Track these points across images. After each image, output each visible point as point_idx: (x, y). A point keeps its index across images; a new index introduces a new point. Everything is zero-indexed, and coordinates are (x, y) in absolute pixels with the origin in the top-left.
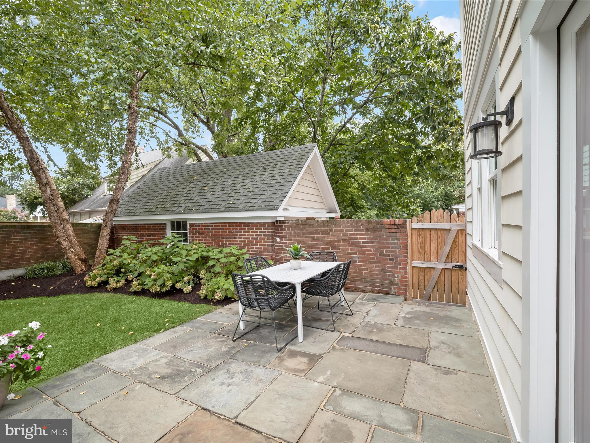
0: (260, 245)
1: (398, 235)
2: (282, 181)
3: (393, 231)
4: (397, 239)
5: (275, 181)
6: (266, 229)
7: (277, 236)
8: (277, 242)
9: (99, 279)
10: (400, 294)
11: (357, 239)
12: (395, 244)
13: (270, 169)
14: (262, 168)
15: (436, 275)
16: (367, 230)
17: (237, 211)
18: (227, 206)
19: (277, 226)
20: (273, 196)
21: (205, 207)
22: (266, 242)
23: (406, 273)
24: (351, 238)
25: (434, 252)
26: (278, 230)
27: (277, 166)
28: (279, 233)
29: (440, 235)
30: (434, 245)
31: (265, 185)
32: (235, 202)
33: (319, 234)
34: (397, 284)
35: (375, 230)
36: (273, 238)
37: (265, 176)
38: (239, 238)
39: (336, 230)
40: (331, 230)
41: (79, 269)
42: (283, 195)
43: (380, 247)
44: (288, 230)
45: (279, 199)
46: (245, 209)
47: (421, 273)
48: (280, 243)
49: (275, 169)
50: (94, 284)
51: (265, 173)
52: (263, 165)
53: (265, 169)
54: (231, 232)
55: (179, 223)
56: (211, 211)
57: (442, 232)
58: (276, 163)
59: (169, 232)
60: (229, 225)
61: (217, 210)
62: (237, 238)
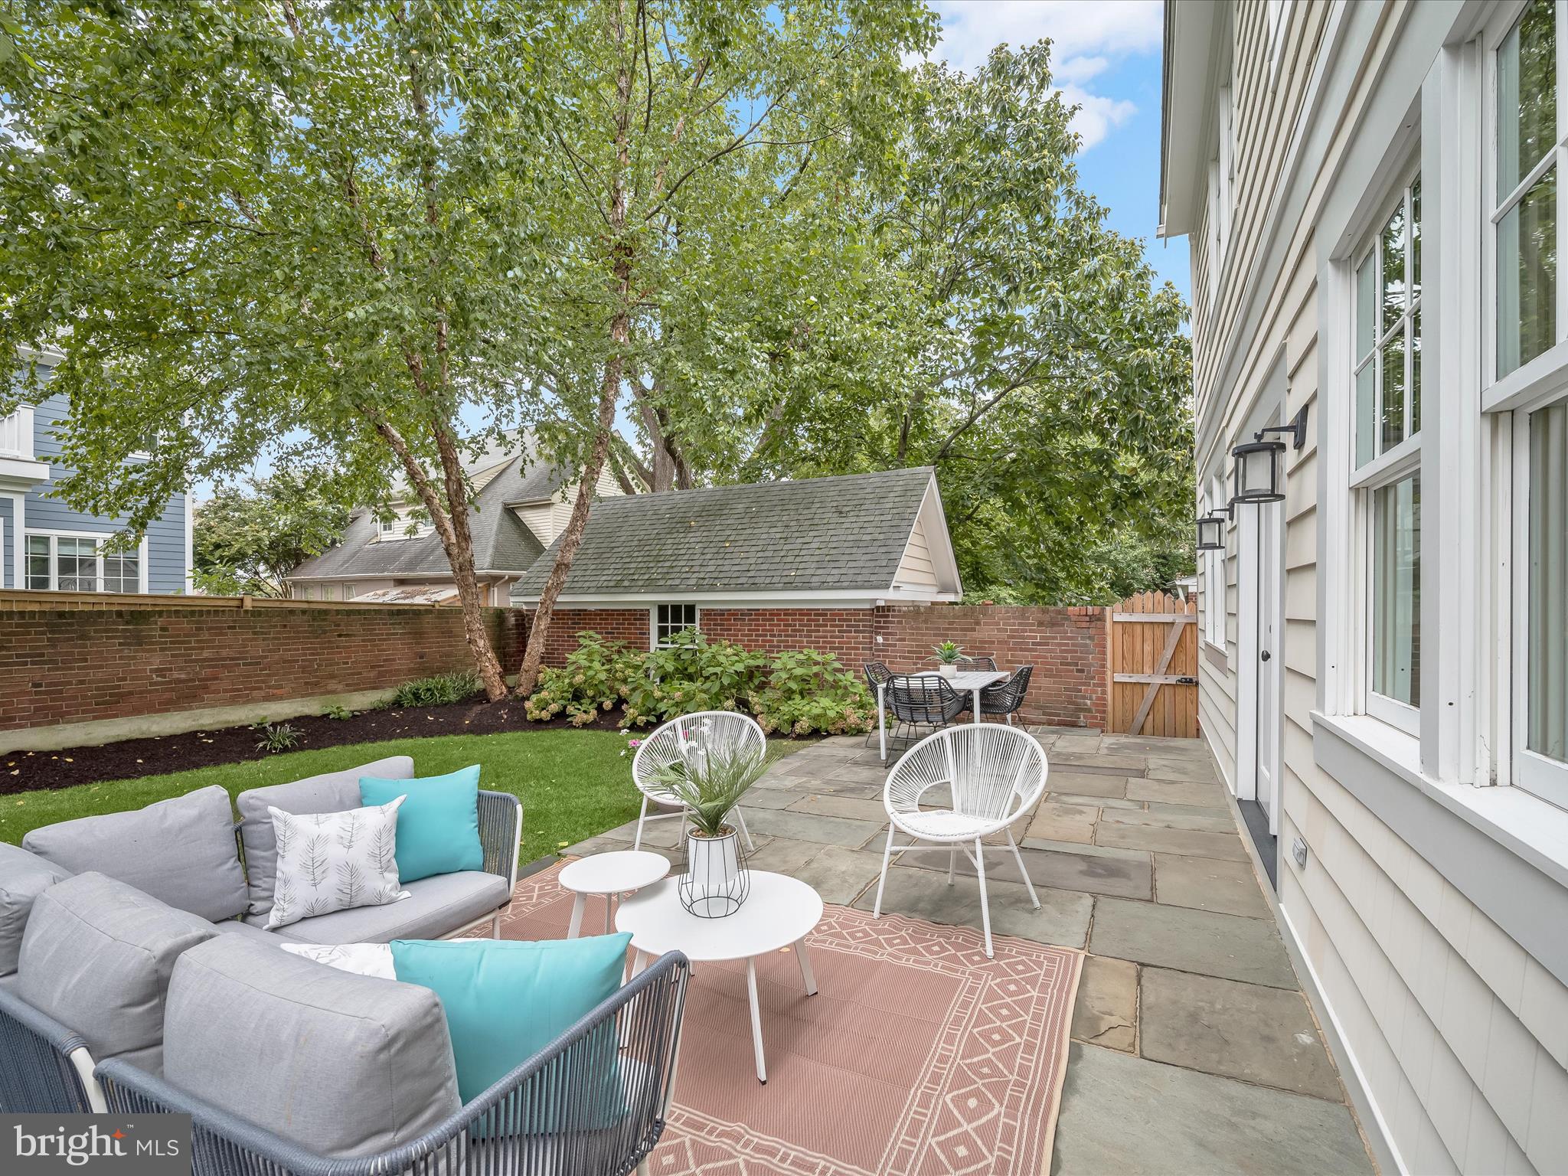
0: (847, 649)
1: (1092, 631)
2: (882, 537)
3: (1084, 625)
4: (1089, 638)
5: (869, 537)
6: (860, 620)
7: (878, 634)
8: (877, 644)
9: (554, 707)
10: (1093, 726)
11: (1023, 637)
12: (1086, 645)
13: (852, 513)
14: (834, 510)
15: (1150, 693)
16: (1041, 624)
17: (811, 589)
18: (787, 580)
19: (877, 616)
20: (873, 564)
21: (740, 581)
22: (860, 643)
23: (1104, 692)
24: (1013, 637)
25: (1148, 658)
26: (880, 622)
27: (863, 507)
28: (882, 628)
29: (1158, 631)
30: (1148, 648)
31: (851, 544)
32: (799, 573)
33: (956, 629)
34: (1089, 710)
35: (1053, 624)
36: (871, 637)
37: (844, 526)
38: (806, 636)
39: (986, 624)
40: (978, 623)
41: (498, 692)
42: (891, 563)
43: (1062, 651)
44: (900, 622)
45: (887, 570)
46: (823, 586)
47: (1128, 692)
48: (883, 644)
49: (863, 513)
50: (545, 715)
51: (843, 520)
52: (835, 504)
53: (841, 513)
54: (790, 625)
55: (676, 609)
56: (754, 587)
57: (1161, 627)
58: (861, 502)
59: (654, 625)
60: (787, 612)
61: (769, 587)
62: (801, 636)
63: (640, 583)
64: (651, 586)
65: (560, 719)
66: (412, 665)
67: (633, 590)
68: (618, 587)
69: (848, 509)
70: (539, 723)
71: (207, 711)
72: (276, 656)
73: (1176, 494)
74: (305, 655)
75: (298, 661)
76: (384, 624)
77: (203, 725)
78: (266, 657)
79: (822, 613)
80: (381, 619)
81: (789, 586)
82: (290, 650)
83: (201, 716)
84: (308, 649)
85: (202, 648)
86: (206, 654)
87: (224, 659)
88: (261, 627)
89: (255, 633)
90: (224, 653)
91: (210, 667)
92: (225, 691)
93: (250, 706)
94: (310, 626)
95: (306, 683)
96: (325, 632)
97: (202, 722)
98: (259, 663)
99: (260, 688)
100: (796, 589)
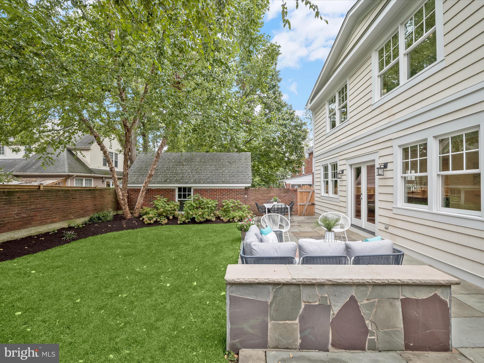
1: (295, 194)
3: (293, 192)
4: (295, 195)
5: (241, 170)
6: (242, 192)
7: (245, 195)
8: (245, 198)
10: (296, 215)
11: (280, 195)
12: (294, 197)
15: (306, 207)
16: (284, 192)
17: (230, 183)
18: (222, 181)
19: (245, 191)
21: (208, 181)
23: (297, 207)
24: (278, 195)
25: (305, 199)
28: (247, 193)
29: (307, 193)
30: (305, 197)
31: (237, 172)
32: (225, 179)
33: (265, 194)
34: (294, 211)
35: (287, 192)
37: (233, 167)
38: (227, 196)
39: (272, 192)
40: (270, 192)
41: (129, 216)
43: (289, 198)
44: (251, 192)
46: (233, 183)
47: (301, 207)
48: (247, 198)
49: (236, 163)
50: (152, 222)
51: (232, 165)
52: (227, 160)
53: (230, 163)
54: (222, 193)
56: (213, 183)
57: (305, 193)
58: (235, 160)
59: (177, 193)
60: (221, 189)
61: (218, 183)
62: (225, 196)
63: (174, 181)
64: (177, 181)
65: (157, 223)
66: (93, 208)
67: (172, 183)
68: (165, 182)
69: (232, 162)
70: (149, 225)
71: (33, 228)
72: (54, 207)
73: (299, 163)
74: (63, 206)
75: (60, 208)
76: (85, 194)
77: (32, 234)
78: (51, 207)
79: (232, 190)
80: (84, 192)
81: (223, 183)
82: (58, 204)
83: (31, 230)
84: (64, 204)
85: (31, 205)
86: (33, 207)
87: (38, 208)
88: (50, 196)
89: (47, 199)
90: (38, 206)
91: (34, 211)
92: (39, 220)
93: (46, 226)
94: (64, 195)
95: (63, 216)
96: (68, 197)
97: (31, 232)
98: (49, 210)
99: (49, 219)
100: (226, 183)
